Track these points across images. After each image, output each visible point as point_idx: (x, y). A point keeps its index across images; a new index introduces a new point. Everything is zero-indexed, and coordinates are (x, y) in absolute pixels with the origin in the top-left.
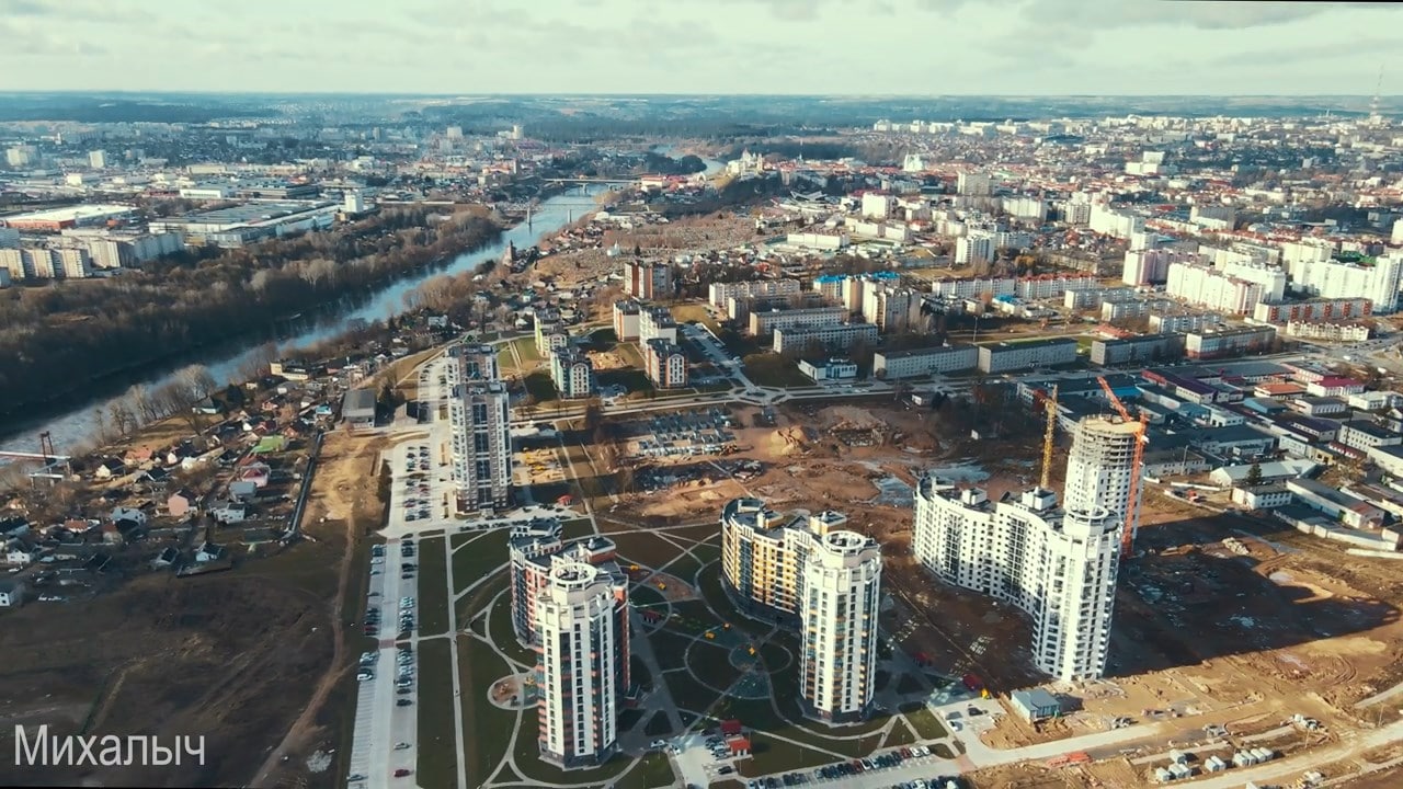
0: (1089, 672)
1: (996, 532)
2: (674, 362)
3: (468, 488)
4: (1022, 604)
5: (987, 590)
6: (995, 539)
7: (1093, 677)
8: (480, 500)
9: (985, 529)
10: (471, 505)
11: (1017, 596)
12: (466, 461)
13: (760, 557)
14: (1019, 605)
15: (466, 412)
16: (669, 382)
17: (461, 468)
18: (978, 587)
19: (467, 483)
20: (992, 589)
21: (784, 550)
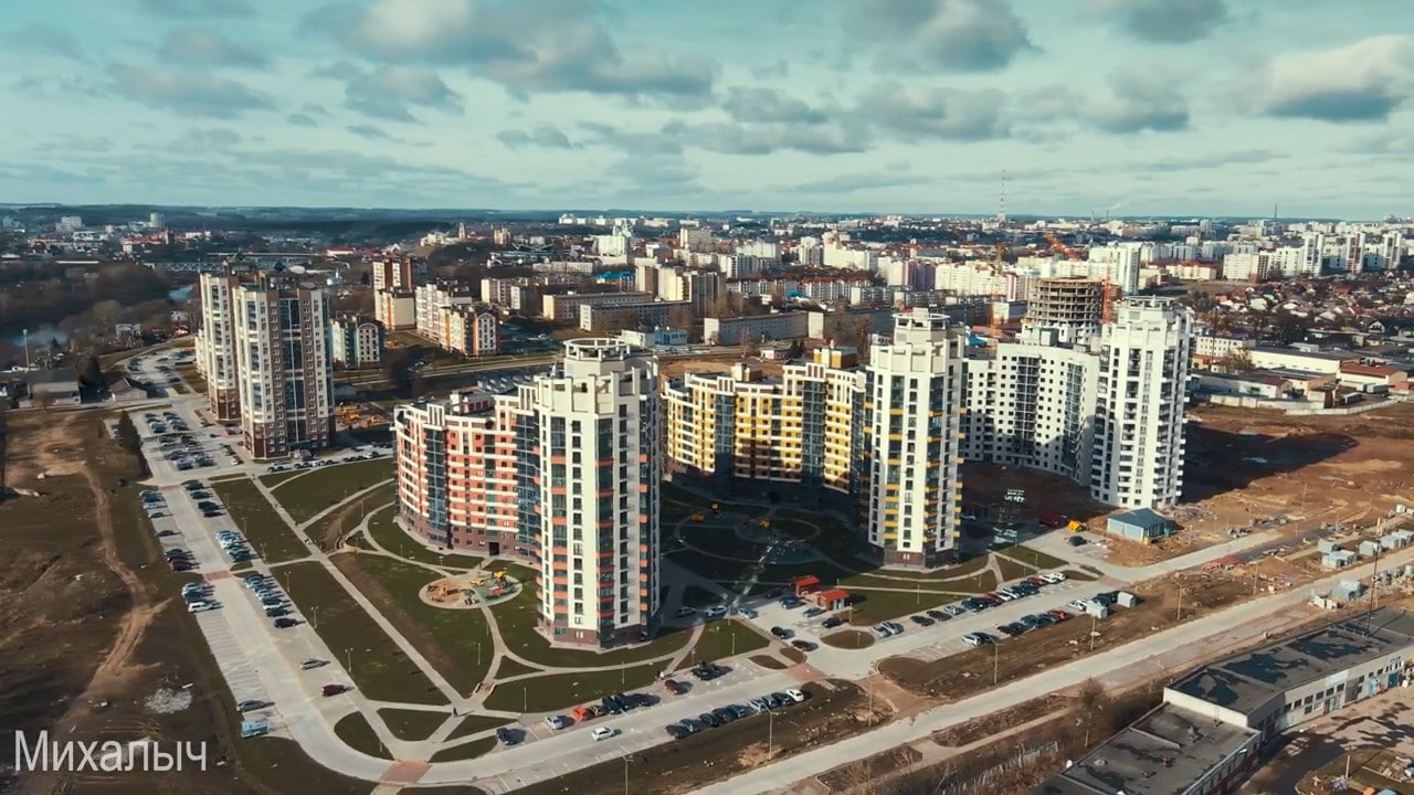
0: (1169, 496)
1: (998, 380)
2: (483, 324)
3: (273, 420)
4: (1037, 463)
5: (988, 458)
6: (997, 389)
7: (1173, 501)
8: (290, 437)
9: (984, 380)
10: (277, 446)
11: (1030, 453)
12: (270, 381)
13: (747, 414)
14: (1033, 465)
15: (270, 309)
16: (477, 348)
17: (262, 393)
18: (977, 455)
19: (272, 413)
20: (995, 453)
21: (784, 397)
